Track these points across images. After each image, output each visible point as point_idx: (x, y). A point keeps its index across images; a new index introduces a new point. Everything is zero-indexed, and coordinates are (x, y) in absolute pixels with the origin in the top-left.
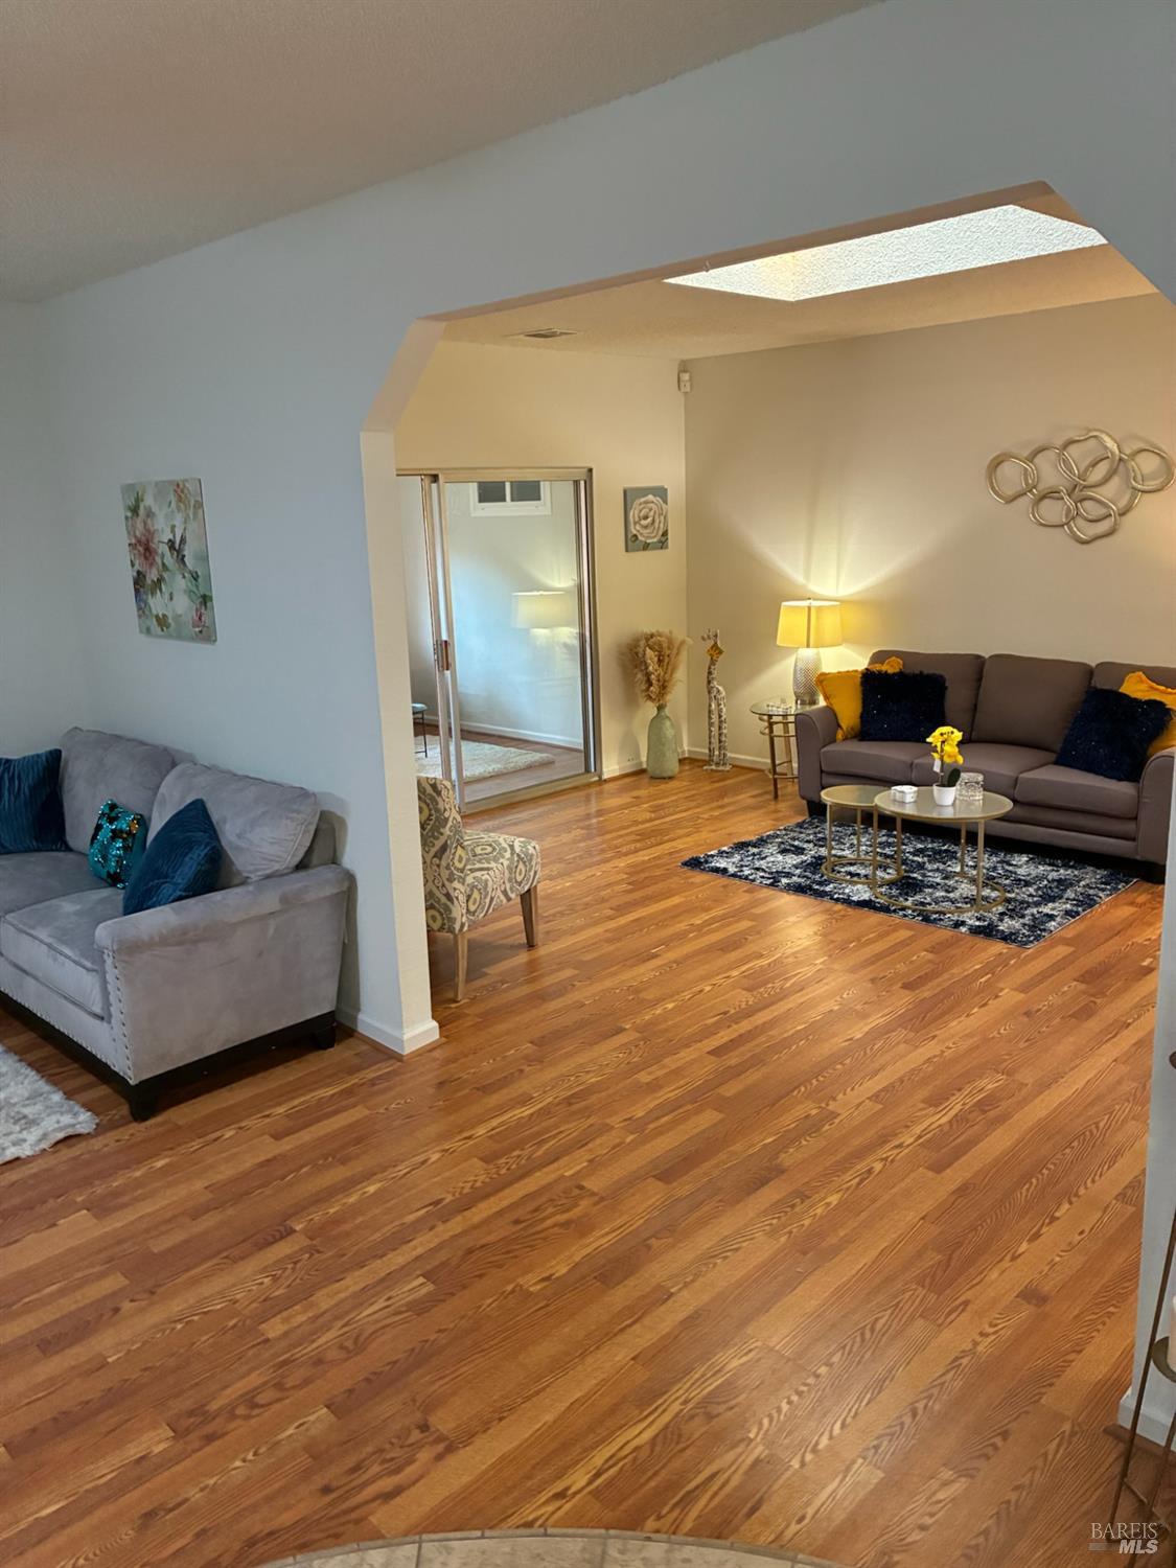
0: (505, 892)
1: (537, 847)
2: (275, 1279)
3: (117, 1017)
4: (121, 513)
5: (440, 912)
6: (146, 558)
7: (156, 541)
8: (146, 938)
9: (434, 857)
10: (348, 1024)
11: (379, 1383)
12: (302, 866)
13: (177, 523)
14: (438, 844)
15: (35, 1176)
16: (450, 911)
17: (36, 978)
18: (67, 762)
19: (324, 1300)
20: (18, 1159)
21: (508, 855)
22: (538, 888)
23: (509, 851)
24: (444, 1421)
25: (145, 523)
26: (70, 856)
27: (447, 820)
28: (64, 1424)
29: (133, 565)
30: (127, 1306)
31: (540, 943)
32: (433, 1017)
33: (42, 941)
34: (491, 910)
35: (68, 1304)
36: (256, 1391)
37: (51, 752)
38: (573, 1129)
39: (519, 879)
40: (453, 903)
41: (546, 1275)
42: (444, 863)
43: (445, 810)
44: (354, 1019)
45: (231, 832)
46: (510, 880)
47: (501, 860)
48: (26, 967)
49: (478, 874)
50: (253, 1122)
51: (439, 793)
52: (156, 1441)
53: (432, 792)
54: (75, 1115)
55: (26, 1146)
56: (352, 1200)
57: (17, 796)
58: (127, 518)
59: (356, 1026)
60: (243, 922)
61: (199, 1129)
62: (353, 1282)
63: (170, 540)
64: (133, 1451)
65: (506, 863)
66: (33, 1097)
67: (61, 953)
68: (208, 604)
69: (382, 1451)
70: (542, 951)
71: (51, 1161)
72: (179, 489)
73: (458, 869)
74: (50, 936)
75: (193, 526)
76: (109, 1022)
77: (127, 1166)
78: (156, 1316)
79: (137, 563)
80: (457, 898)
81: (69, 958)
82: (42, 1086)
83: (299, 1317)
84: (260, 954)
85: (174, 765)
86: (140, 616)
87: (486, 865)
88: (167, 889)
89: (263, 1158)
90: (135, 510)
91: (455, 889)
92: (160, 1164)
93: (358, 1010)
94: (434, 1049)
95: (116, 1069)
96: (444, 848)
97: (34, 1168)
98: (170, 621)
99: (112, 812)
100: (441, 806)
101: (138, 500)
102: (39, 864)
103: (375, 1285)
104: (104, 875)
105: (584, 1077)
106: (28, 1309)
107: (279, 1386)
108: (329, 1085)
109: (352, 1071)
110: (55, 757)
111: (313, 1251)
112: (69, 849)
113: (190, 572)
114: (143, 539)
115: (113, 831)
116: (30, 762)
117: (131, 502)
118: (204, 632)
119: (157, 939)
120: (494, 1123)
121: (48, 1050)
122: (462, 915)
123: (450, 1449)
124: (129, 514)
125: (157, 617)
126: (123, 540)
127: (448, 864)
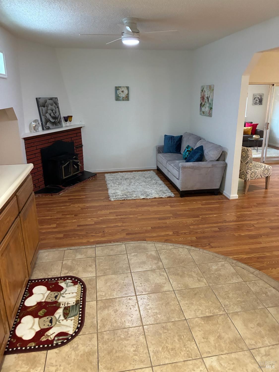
0: (261, 175)
1: (271, 168)
2: (194, 222)
3: (180, 179)
4: (200, 91)
5: (244, 175)
6: (203, 100)
7: (205, 96)
8: (187, 166)
9: (245, 164)
10: (221, 192)
11: (204, 238)
12: (218, 160)
13: (209, 93)
14: (246, 161)
15: (164, 200)
16: (247, 176)
17: (170, 172)
18: (183, 138)
19: (201, 226)
20: (162, 197)
21: (263, 168)
22: (270, 177)
23: (264, 167)
24: (212, 244)
25: (204, 93)
26: (180, 155)
27: (249, 157)
28: (159, 228)
29: (200, 101)
30: (172, 218)
31: (268, 189)
32: (237, 194)
33: (172, 166)
34: (256, 178)
35: (164, 216)
36: (186, 233)
37: (181, 136)
38: (257, 217)
39: (265, 173)
40: (247, 174)
41: (239, 234)
42: (247, 166)
43: (249, 155)
44: (223, 192)
45: (206, 152)
46: (263, 173)
47: (261, 168)
48: (169, 170)
49: (255, 170)
50: (199, 202)
51: (248, 151)
52: (171, 233)
53: (247, 151)
54: (172, 194)
55: (163, 196)
56: (211, 216)
57: (174, 143)
58: (201, 92)
59: (223, 193)
60: (205, 168)
61: (189, 201)
62: (206, 226)
63: (207, 97)
64: (167, 233)
65: (262, 169)
66: (166, 190)
67: (174, 168)
68: (212, 109)
69: (201, 244)
70: (269, 190)
71: (166, 199)
72: (210, 87)
73: (250, 168)
74: (173, 165)
75: (211, 94)
76: (179, 180)
77: (177, 202)
78: (175, 220)
79: (201, 101)
80: (249, 173)
81: (175, 169)
82: (168, 189)
83: (196, 227)
84: (206, 174)
85: (200, 140)
86: (200, 111)
87: (257, 169)
88: (192, 159)
89: (199, 207)
90: (202, 91)
91: (248, 171)
92: (182, 203)
93: (224, 190)
94: (236, 200)
95: (179, 188)
96: (247, 163)
97: (164, 199)
98: (205, 112)
99: (188, 147)
100: (248, 154)
101: (203, 89)
102: (175, 155)
103: (209, 227)
104: (185, 158)
105: (264, 211)
106: (158, 215)
107: (190, 233)
108: (214, 200)
109: (219, 199)
110: (181, 137)
111: (201, 220)
112: (181, 154)
113: (209, 103)
114: (203, 96)
115: (187, 150)
116: (177, 137)
117: (202, 89)
118: (210, 115)
119: (188, 167)
120: (242, 213)
121: (170, 185)
122: (249, 177)
123: (212, 248)
124: (201, 91)
125: (203, 111)
126: (200, 96)
127: (248, 166)
